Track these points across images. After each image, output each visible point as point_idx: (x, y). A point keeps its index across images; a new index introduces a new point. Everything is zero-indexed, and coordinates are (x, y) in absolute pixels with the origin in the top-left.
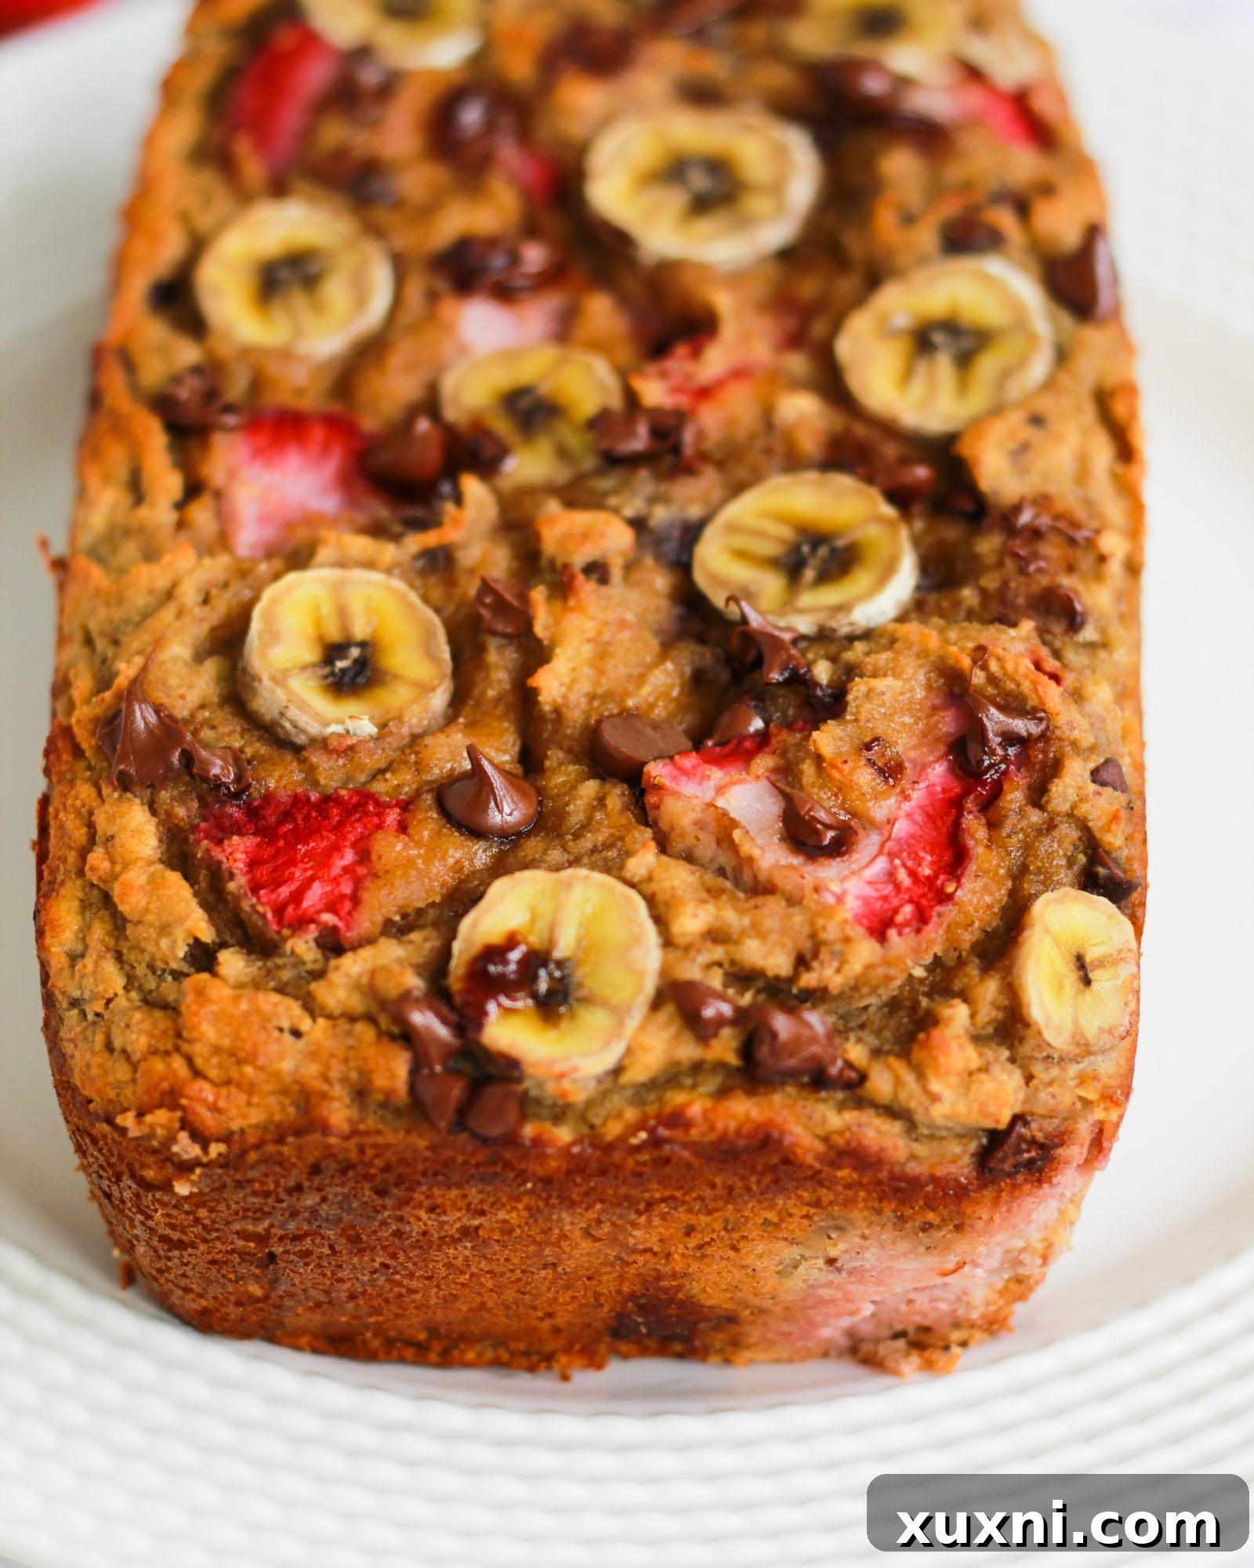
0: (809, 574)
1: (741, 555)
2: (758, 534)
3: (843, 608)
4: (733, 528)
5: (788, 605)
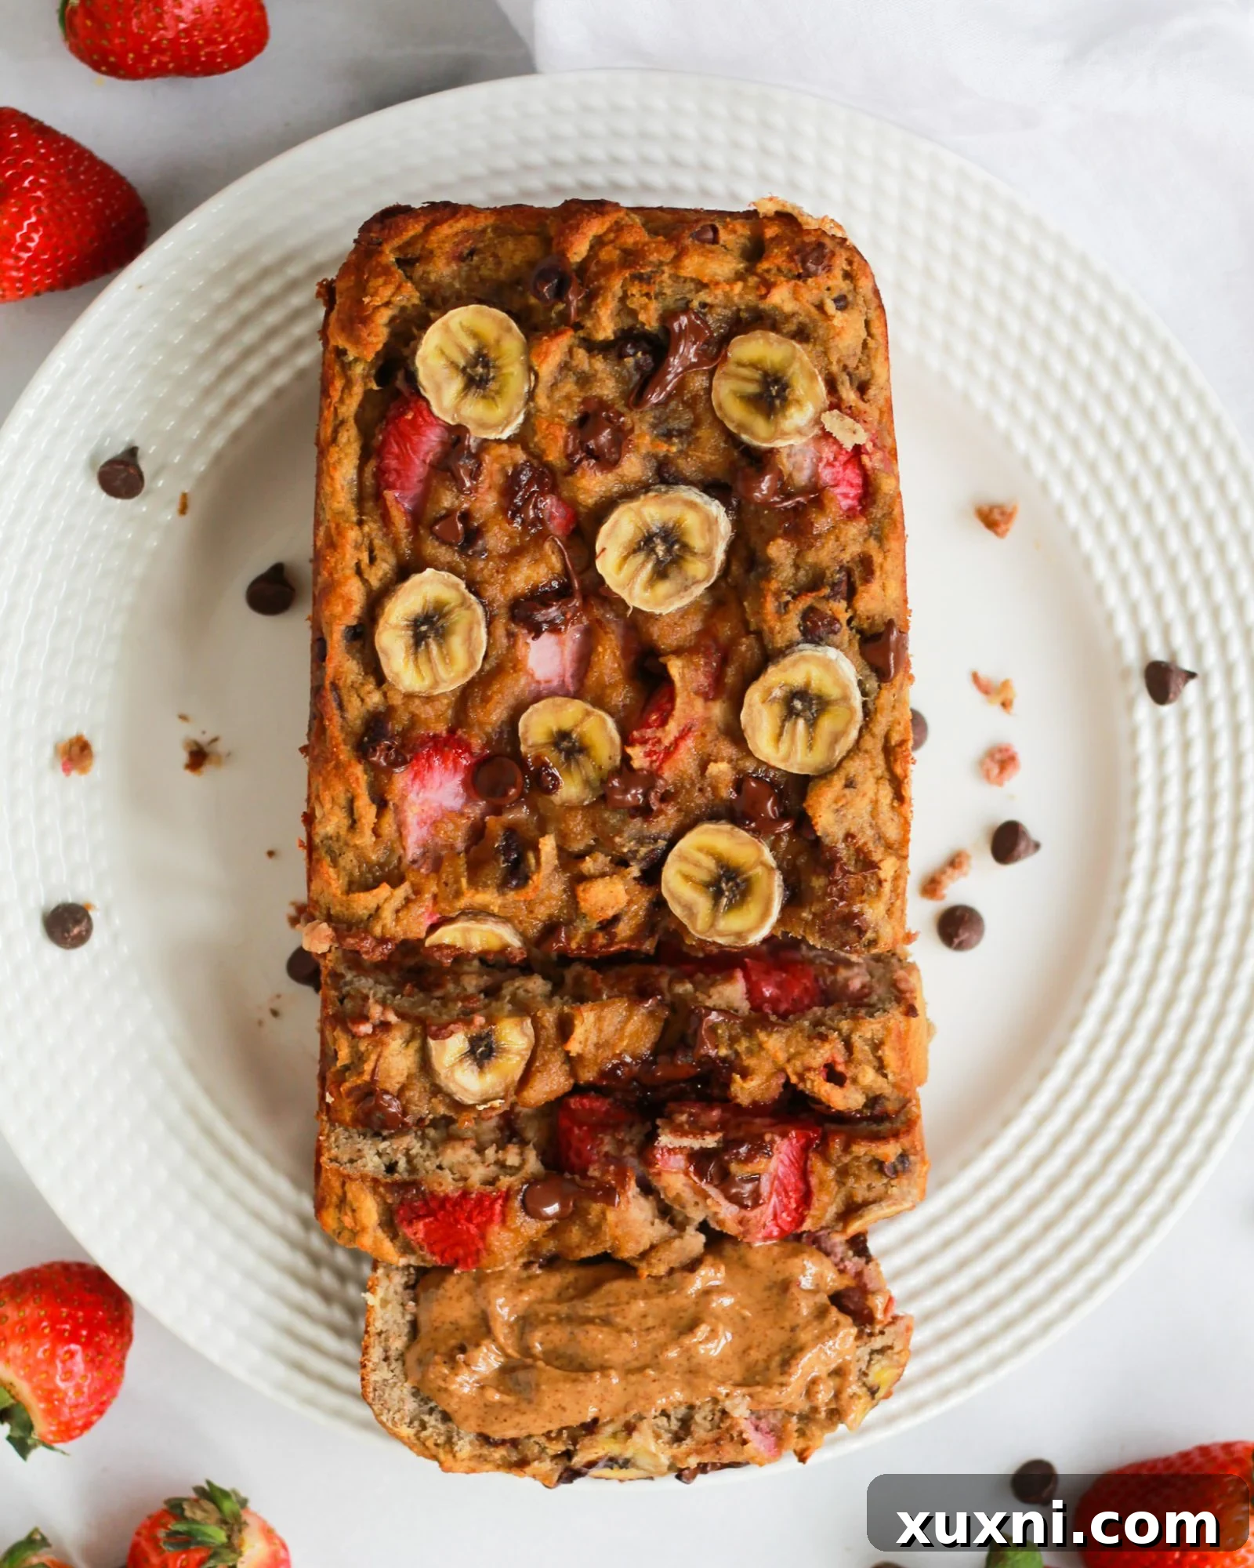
1: (687, 878)
2: (698, 864)
4: (683, 858)
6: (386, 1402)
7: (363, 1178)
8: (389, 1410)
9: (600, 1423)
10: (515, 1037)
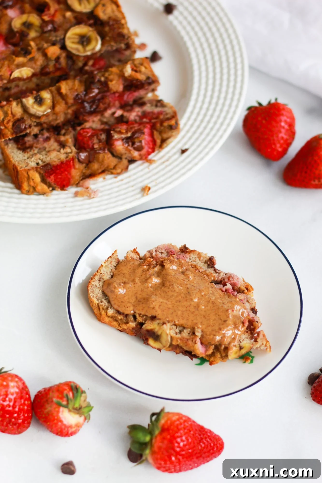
0: (85, 43)
1: (73, 43)
2: (74, 38)
3: (94, 49)
4: (69, 38)
5: (85, 51)
6: (93, 291)
7: (33, 168)
8: (93, 293)
9: (156, 318)
10: (46, 95)
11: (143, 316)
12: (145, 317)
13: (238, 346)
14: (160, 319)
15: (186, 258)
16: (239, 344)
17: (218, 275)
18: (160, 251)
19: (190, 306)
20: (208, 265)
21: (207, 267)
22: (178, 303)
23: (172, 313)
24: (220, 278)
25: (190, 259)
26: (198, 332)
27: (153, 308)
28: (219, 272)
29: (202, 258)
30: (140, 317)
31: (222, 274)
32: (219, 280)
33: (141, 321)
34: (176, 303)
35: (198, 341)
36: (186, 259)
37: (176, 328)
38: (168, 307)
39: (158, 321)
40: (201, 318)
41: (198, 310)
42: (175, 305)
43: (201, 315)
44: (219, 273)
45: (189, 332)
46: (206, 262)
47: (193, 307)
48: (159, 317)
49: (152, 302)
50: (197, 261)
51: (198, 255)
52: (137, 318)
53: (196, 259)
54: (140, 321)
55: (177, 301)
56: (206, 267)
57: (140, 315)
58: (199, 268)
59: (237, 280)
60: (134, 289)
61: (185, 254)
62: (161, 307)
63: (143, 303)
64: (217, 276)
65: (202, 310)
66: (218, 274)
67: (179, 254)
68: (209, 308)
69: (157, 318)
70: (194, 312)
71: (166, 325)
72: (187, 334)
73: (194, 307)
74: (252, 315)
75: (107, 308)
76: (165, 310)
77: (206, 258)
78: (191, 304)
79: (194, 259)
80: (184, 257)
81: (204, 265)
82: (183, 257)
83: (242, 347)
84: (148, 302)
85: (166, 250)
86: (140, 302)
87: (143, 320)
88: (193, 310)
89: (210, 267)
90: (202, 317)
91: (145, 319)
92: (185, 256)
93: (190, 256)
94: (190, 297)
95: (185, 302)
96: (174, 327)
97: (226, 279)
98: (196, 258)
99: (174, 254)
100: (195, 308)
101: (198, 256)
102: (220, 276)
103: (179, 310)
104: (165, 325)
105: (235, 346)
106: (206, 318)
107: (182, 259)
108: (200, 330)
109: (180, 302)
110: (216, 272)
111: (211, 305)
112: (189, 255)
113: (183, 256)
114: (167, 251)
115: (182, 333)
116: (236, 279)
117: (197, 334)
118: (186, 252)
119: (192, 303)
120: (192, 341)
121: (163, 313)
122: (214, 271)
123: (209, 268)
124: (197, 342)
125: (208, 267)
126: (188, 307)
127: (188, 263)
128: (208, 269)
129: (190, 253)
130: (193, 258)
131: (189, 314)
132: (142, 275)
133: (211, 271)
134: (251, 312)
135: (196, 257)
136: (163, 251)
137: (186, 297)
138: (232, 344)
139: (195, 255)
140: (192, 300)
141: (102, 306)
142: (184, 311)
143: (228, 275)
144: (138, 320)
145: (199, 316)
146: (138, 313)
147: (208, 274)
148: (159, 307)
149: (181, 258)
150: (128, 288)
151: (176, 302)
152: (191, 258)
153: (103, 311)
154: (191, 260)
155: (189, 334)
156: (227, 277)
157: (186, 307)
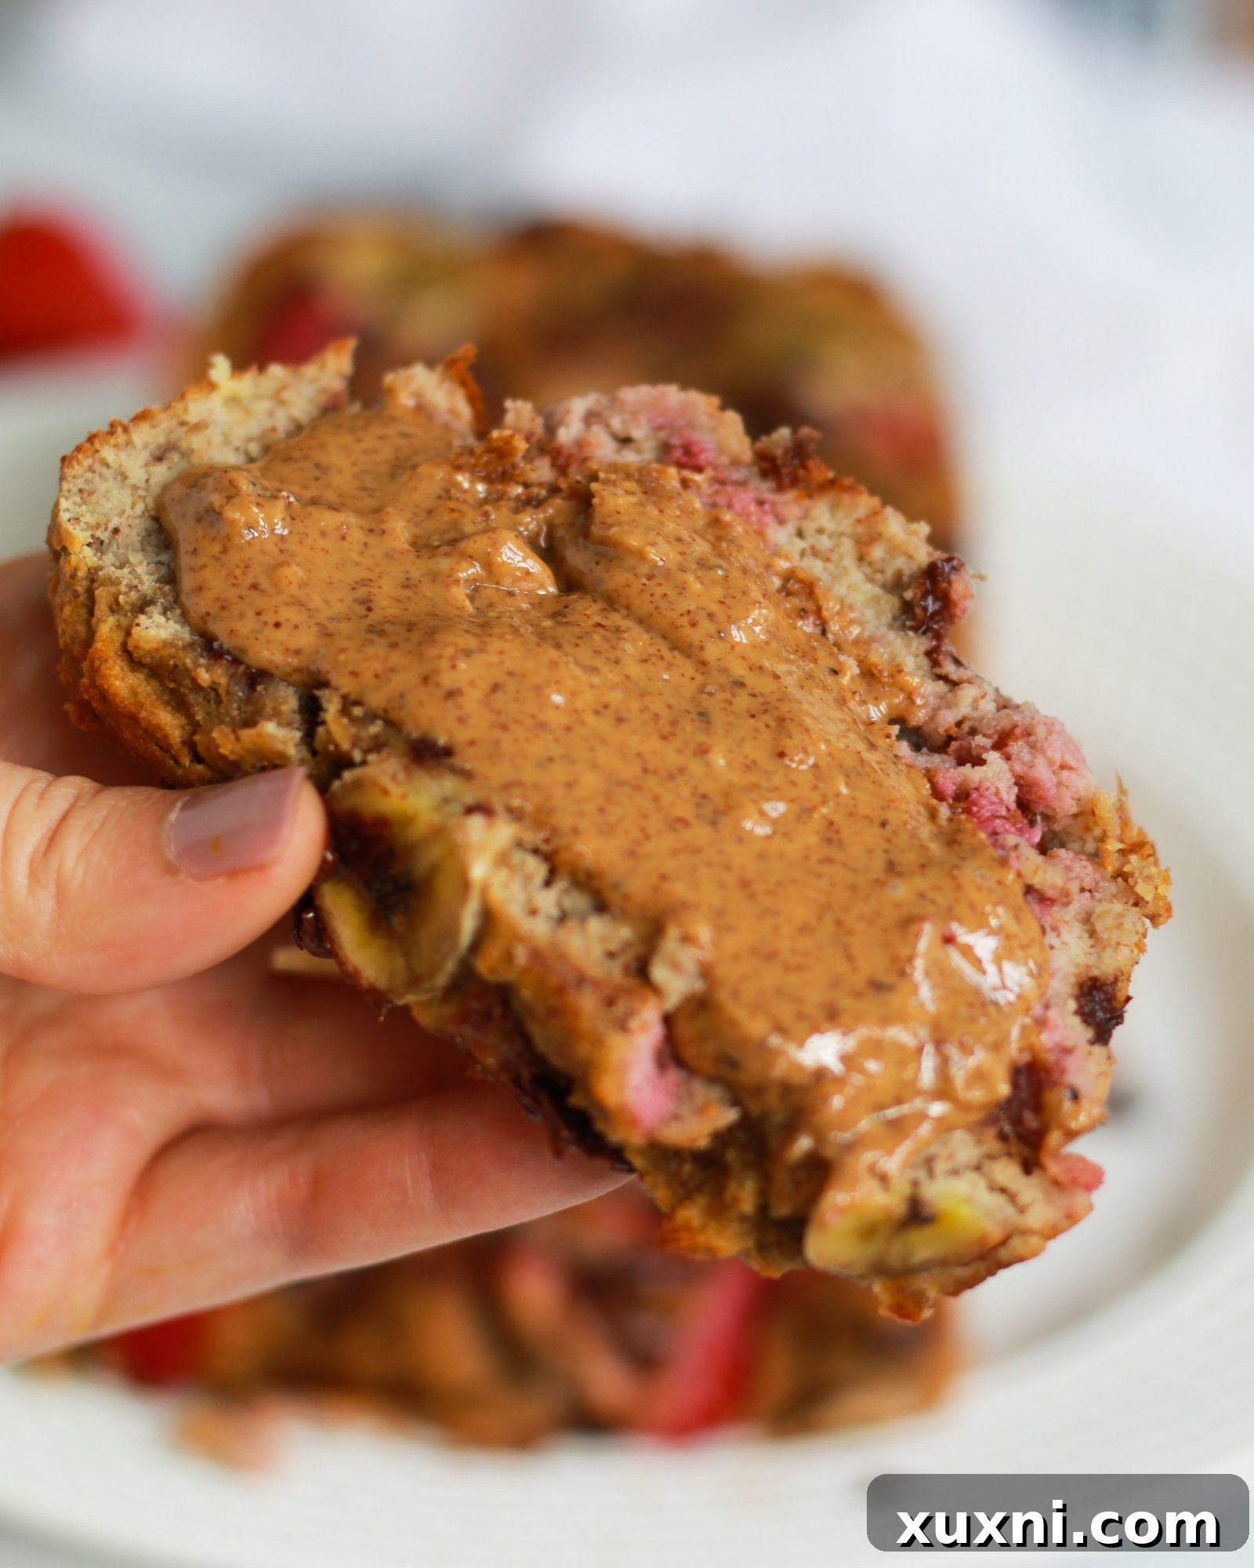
11: (371, 717)
12: (376, 728)
13: (902, 1187)
14: (467, 775)
15: (769, 519)
16: (915, 1184)
17: (942, 698)
18: (616, 423)
19: (671, 777)
20: (907, 608)
21: (895, 619)
22: (603, 725)
23: (550, 759)
24: (947, 719)
25: (800, 534)
26: (676, 967)
27: (452, 694)
28: (954, 677)
29: (877, 552)
30: (345, 721)
31: (967, 693)
32: (936, 730)
33: (345, 746)
34: (590, 719)
35: (644, 1027)
36: (766, 525)
37: (548, 883)
38: (541, 717)
39: (449, 784)
40: (722, 885)
41: (713, 823)
42: (583, 723)
43: (728, 868)
44: (954, 684)
45: (613, 946)
46: (896, 585)
47: (685, 791)
48: (467, 759)
49: (453, 658)
50: (841, 557)
51: (859, 521)
52: (323, 723)
53: (837, 546)
54: (337, 746)
55: (603, 708)
56: (887, 617)
57: (348, 704)
58: (830, 607)
59: (1054, 773)
60: (354, 556)
61: (780, 488)
62: (499, 695)
63: (394, 646)
64: (932, 701)
65: (741, 840)
66: (941, 687)
67: (737, 475)
68: (793, 849)
69: (457, 761)
70: (684, 822)
71: (490, 826)
72: (597, 951)
73: (694, 794)
74: (1068, 1028)
75: (142, 606)
76: (517, 722)
77: (911, 557)
78: (682, 771)
79: (824, 543)
80: (767, 507)
81: (875, 600)
82: (753, 508)
83: (927, 1211)
84: (433, 651)
85: (660, 428)
86: (382, 633)
87: (355, 743)
88: (684, 810)
89: (908, 623)
90: (730, 878)
91: (376, 737)
92: (774, 504)
93: (806, 516)
94: (701, 738)
95: (655, 743)
96: (537, 869)
97: (985, 735)
98: (841, 534)
99: (699, 469)
100: (698, 805)
101: (860, 529)
102: (949, 707)
103: (594, 766)
104: (477, 822)
105: (884, 1179)
106: (752, 897)
107: (745, 515)
108: (689, 958)
109: (620, 720)
110: (938, 671)
111: (813, 840)
112: (806, 502)
113: (760, 503)
114: (662, 435)
115: (572, 925)
116: (1051, 764)
117: (659, 973)
118: (786, 480)
119: (696, 767)
120: (610, 1002)
121: (497, 742)
122: (925, 662)
123: (904, 628)
124: (634, 1023)
125: (898, 623)
126: (655, 772)
127: (777, 553)
128: (892, 635)
129: (810, 496)
130: (820, 531)
131: (645, 816)
132: (430, 512)
133: (904, 652)
134: (1072, 1005)
135: (842, 528)
136: (638, 433)
137: (674, 723)
138: (868, 1157)
139: (840, 514)
140: (703, 751)
141: (113, 589)
142: (620, 784)
143: (1017, 718)
144: (328, 732)
145: (709, 864)
146: (344, 690)
147: (876, 666)
148: (487, 695)
149: (738, 506)
150: (323, 534)
151: (597, 712)
152: (810, 527)
153: (112, 620)
154: (800, 544)
155: (611, 955)
156: (1005, 724)
157: (646, 771)
